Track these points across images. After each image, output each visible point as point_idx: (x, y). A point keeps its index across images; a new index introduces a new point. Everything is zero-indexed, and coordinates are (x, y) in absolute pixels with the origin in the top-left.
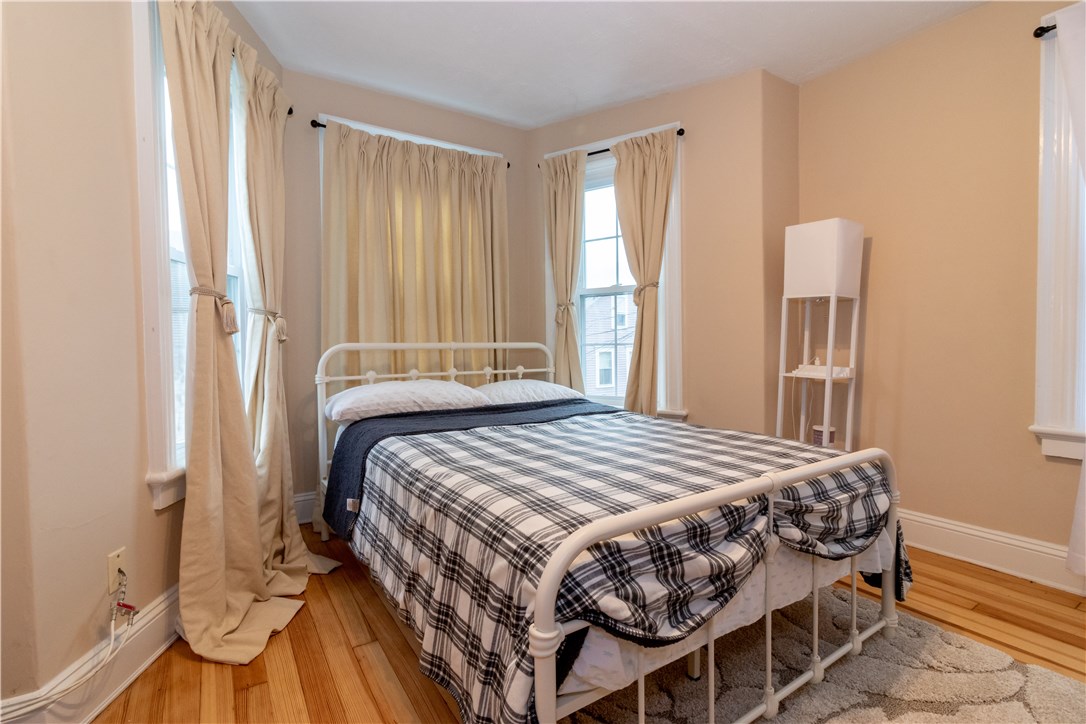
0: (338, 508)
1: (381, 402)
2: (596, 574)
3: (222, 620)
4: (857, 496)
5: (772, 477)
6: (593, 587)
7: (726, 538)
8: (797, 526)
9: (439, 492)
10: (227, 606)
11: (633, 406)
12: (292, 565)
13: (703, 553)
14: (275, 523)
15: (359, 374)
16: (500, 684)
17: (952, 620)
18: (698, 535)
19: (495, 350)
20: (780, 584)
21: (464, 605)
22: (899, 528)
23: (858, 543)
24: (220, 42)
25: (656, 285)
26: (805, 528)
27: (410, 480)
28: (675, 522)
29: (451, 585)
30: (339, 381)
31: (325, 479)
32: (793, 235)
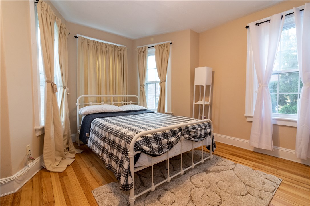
0: (83, 136)
1: (94, 110)
2: (143, 142)
3: (54, 163)
4: (202, 129)
5: (182, 124)
6: (142, 144)
7: (172, 136)
8: (188, 134)
9: (110, 129)
10: (56, 160)
11: (159, 111)
12: (71, 151)
13: (166, 139)
14: (66, 140)
15: (88, 103)
16: (123, 166)
17: (226, 157)
18: (165, 135)
19: (124, 97)
20: (184, 147)
21: (115, 152)
22: (213, 136)
23: (202, 139)
24: (52, 18)
25: (165, 81)
26: (190, 135)
27: (103, 127)
28: (160, 133)
29: (112, 148)
30: (82, 105)
31: (79, 130)
32: (197, 70)
